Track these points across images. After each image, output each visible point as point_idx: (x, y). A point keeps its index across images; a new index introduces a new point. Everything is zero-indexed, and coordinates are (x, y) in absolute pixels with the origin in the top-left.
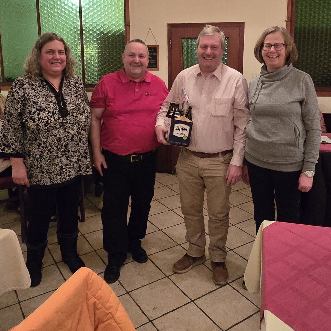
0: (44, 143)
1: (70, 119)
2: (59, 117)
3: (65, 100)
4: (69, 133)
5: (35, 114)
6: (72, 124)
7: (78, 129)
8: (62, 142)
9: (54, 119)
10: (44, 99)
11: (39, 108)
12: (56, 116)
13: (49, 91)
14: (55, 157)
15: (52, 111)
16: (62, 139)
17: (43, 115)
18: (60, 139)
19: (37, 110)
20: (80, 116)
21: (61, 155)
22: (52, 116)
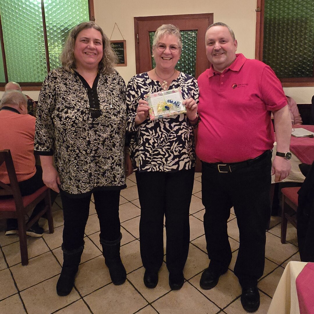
0: (72, 146)
1: (101, 121)
2: (88, 117)
3: (99, 97)
4: (99, 136)
5: (63, 112)
6: (104, 126)
7: (111, 132)
8: (92, 146)
9: (83, 119)
10: (75, 95)
11: (68, 105)
12: (85, 116)
13: (81, 87)
14: (83, 162)
15: (81, 109)
16: (92, 143)
17: (71, 113)
18: (89, 142)
19: (66, 107)
20: (113, 117)
21: (91, 160)
22: (81, 115)
